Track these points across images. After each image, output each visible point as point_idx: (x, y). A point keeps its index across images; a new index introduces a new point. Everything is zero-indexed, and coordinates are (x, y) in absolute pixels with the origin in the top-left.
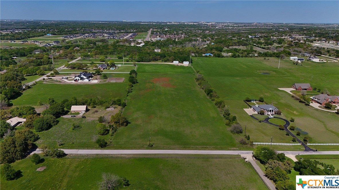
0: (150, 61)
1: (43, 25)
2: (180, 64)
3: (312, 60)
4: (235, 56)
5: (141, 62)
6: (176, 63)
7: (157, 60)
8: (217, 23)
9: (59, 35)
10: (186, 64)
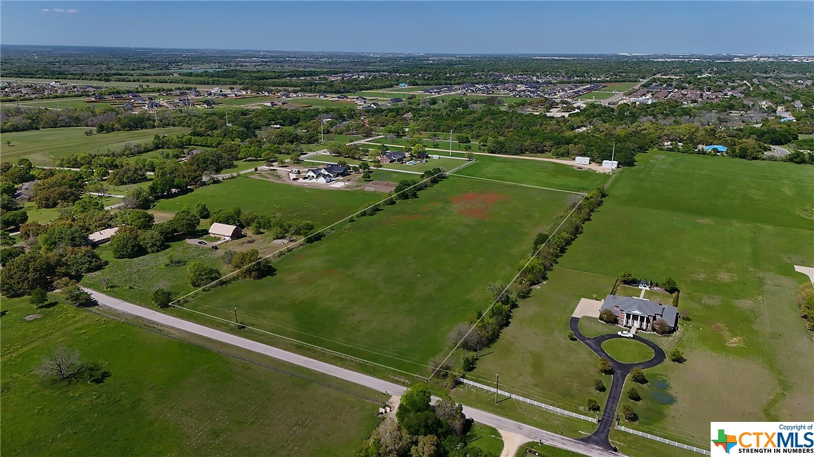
0: (522, 152)
1: (431, 64)
5: (499, 153)
6: (582, 162)
7: (542, 152)
9: (424, 85)
10: (609, 166)
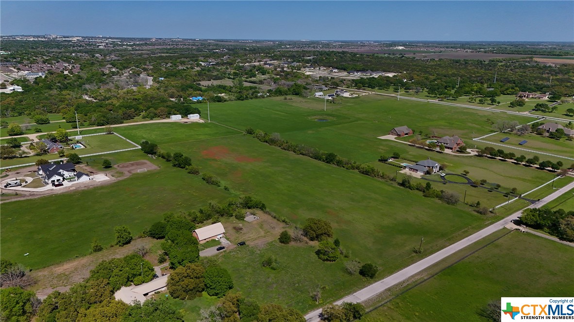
2: (185, 120)
3: (342, 95)
4: (242, 98)
6: (176, 118)
8: (87, 37)
10: (194, 118)
